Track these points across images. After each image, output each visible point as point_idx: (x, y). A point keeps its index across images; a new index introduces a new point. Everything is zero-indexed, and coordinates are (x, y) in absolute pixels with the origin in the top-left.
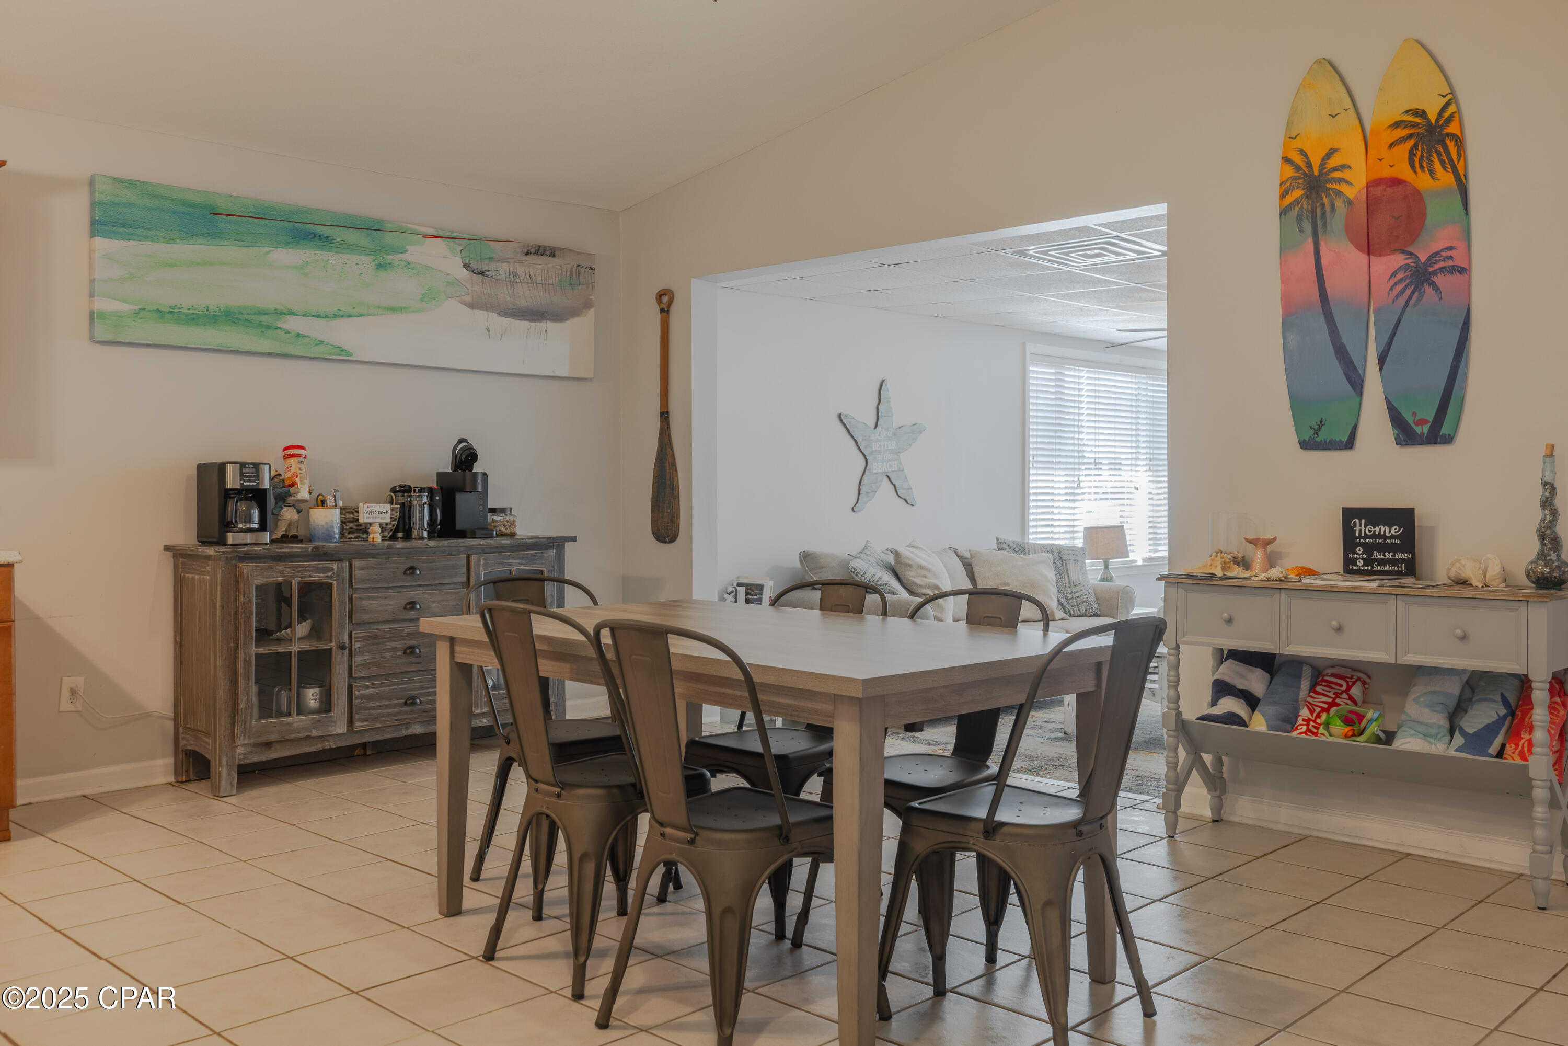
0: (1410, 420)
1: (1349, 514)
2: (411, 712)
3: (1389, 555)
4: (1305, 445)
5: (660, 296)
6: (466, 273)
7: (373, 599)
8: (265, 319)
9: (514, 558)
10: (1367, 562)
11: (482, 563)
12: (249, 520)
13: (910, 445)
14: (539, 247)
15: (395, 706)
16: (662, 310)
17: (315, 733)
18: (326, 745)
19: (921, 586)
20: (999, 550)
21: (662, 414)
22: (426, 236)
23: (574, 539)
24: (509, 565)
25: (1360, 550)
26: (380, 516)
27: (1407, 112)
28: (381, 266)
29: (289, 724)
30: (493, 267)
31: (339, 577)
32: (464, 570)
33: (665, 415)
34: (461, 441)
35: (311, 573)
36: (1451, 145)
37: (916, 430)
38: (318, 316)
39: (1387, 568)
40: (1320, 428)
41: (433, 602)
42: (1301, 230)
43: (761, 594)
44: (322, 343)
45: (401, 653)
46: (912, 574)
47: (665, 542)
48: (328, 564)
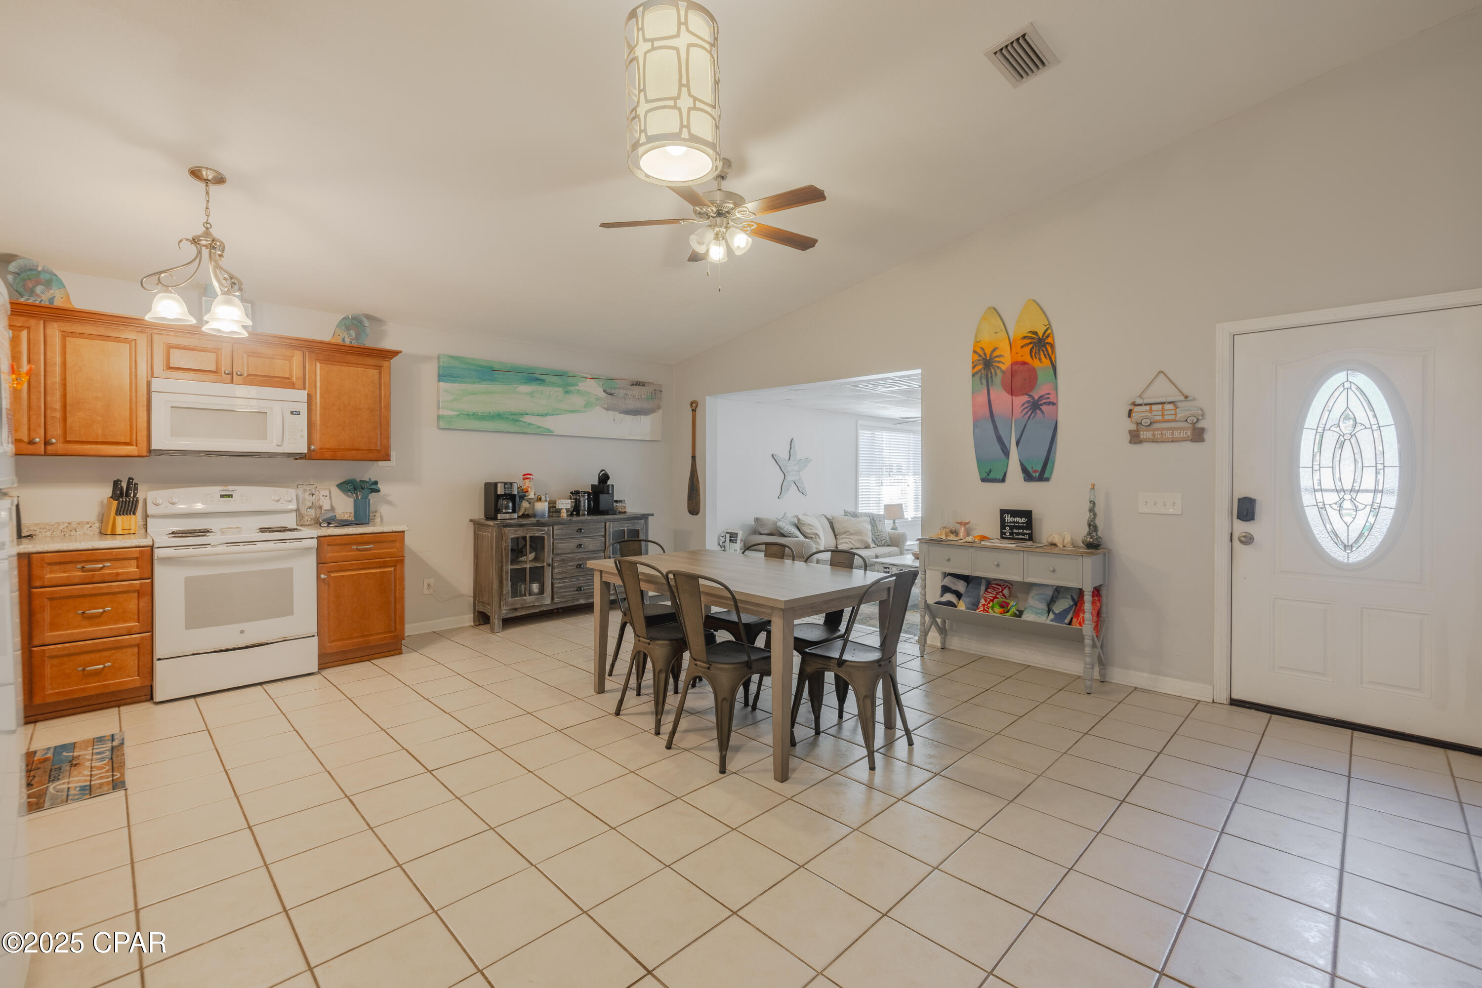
0: (1030, 470)
1: (1003, 512)
2: (580, 594)
3: (1021, 531)
4: (983, 480)
5: (692, 404)
6: (604, 394)
7: (563, 543)
8: (514, 417)
9: (626, 524)
10: (1011, 534)
11: (611, 526)
12: (507, 507)
13: (805, 468)
14: (637, 382)
15: (573, 591)
16: (693, 410)
17: (536, 604)
18: (542, 609)
19: (810, 534)
20: (845, 516)
21: (692, 457)
22: (587, 378)
23: (653, 515)
24: (624, 527)
25: (1008, 528)
26: (566, 505)
27: (1029, 332)
28: (566, 392)
29: (525, 600)
30: (617, 391)
31: (548, 534)
32: (603, 530)
33: (694, 458)
34: (602, 471)
35: (535, 532)
36: (1049, 347)
37: (807, 461)
38: (539, 415)
39: (1020, 536)
40: (990, 473)
41: (590, 544)
42: (982, 384)
43: (737, 537)
44: (540, 427)
45: (575, 567)
46: (804, 528)
47: (694, 515)
48: (543, 528)
